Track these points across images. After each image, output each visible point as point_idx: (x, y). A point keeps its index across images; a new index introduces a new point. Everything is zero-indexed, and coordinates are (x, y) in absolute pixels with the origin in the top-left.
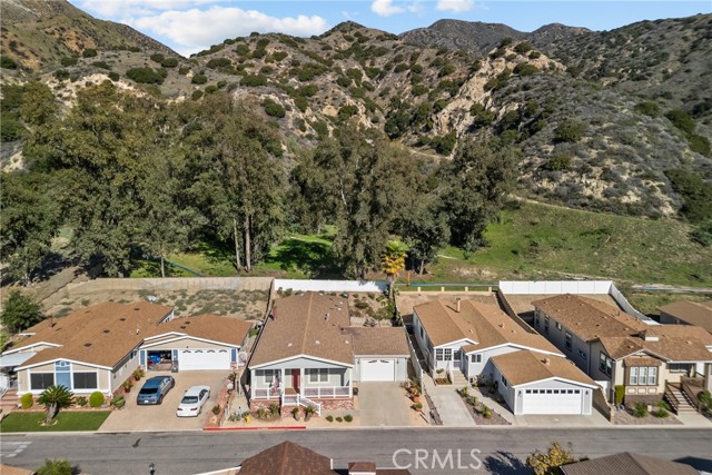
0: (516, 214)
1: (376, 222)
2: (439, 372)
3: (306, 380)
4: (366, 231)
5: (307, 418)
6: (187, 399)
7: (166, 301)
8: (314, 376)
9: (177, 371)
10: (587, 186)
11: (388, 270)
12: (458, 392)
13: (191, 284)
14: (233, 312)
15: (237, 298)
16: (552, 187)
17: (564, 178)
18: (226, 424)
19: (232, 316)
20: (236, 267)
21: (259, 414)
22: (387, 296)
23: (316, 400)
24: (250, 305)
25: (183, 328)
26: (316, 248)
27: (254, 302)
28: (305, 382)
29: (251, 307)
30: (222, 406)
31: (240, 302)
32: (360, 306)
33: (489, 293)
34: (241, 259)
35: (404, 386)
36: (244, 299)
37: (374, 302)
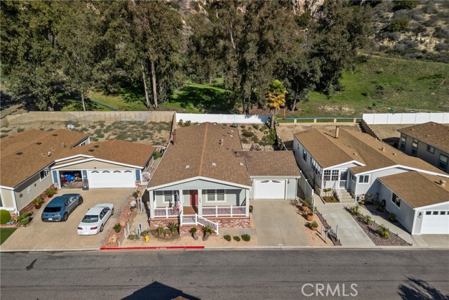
0: (365, 65)
1: (264, 61)
2: (325, 191)
3: (204, 199)
4: (254, 70)
5: (205, 237)
6: (87, 219)
7: (87, 130)
8: (211, 195)
9: (87, 189)
10: (422, 42)
11: (271, 104)
12: (348, 210)
13: (108, 116)
14: (142, 139)
15: (145, 128)
16: (392, 45)
17: (402, 37)
18: (126, 243)
19: (142, 142)
20: (146, 105)
21: (157, 233)
22: (269, 127)
23: (215, 219)
24: (157, 133)
25: (92, 151)
26: (207, 92)
27: (159, 131)
28: (202, 200)
29: (157, 136)
30: (123, 224)
31: (148, 131)
32: (246, 134)
33: (354, 123)
34: (150, 99)
35: (294, 203)
36: (152, 129)
37: (258, 131)
